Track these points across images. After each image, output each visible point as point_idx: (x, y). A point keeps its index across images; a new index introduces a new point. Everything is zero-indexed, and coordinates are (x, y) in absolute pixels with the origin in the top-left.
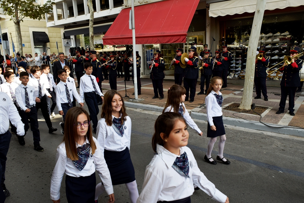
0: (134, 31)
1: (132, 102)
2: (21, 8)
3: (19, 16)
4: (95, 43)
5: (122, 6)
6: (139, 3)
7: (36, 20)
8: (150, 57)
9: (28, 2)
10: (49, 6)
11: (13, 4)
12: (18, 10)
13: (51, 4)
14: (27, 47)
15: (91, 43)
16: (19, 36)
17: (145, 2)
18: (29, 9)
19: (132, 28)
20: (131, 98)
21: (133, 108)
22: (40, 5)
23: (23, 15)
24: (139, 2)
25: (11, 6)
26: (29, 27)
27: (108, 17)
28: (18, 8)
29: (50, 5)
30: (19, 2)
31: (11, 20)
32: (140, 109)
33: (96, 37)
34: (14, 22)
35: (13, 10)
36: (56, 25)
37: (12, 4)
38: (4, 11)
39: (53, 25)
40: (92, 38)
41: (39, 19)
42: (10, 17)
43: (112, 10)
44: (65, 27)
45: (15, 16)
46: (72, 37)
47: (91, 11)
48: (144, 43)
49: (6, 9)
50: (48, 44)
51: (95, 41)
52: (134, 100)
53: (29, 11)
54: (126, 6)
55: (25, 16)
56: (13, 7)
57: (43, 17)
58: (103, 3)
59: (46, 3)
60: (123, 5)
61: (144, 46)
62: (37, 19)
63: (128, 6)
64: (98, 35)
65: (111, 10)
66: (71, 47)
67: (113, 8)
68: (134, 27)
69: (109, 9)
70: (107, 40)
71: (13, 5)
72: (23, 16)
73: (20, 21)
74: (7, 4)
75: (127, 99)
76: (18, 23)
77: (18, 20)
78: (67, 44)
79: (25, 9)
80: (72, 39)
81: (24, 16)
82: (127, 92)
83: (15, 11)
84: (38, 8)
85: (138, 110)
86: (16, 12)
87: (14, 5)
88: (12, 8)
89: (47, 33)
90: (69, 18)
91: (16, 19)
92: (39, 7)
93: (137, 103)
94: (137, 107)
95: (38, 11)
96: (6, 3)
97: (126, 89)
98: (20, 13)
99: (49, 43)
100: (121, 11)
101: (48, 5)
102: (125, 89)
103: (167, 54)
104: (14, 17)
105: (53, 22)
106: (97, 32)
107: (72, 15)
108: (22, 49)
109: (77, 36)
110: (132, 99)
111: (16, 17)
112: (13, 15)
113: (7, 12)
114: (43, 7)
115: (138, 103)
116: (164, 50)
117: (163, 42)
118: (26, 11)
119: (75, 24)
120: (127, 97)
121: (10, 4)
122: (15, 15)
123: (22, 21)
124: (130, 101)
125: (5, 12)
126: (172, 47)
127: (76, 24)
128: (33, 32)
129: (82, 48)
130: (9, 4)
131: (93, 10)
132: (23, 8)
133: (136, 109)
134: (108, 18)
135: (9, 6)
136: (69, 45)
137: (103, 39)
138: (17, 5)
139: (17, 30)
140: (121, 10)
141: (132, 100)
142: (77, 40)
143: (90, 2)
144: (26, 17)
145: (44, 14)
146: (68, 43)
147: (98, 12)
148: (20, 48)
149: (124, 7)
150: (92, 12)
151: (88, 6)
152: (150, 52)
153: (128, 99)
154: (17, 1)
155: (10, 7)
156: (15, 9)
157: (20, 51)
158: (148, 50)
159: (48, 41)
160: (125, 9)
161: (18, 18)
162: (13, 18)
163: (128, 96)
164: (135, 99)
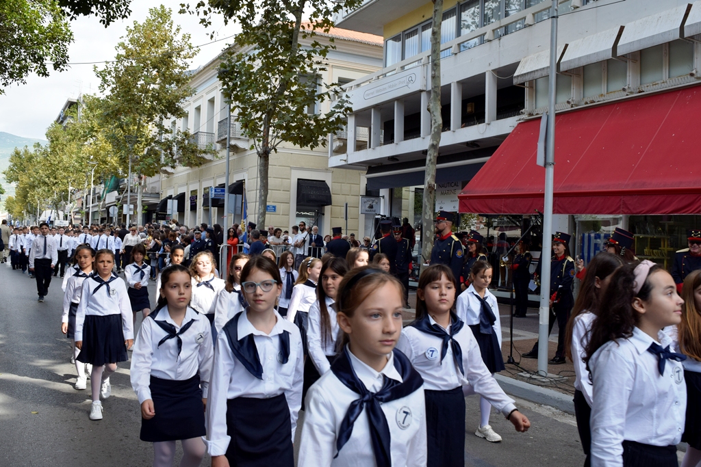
0: (550, 172)
1: (530, 380)
2: (276, 121)
3: (270, 139)
4: (437, 210)
5: (519, 114)
6: (569, 106)
7: (305, 148)
8: (592, 255)
9: (294, 110)
10: (339, 116)
11: (263, 114)
12: (271, 126)
13: (343, 113)
14: (281, 213)
15: (427, 204)
16: (264, 183)
17: (587, 103)
18: (293, 125)
19: (546, 164)
20: (524, 367)
21: (529, 401)
22: (320, 115)
23: (278, 137)
24: (568, 102)
25: (257, 118)
26: (291, 168)
27: (478, 144)
28: (272, 121)
29: (342, 116)
30: (275, 109)
31: (252, 147)
32: (554, 410)
33: (442, 194)
34: (258, 152)
35: (261, 125)
36: (349, 163)
37: (260, 113)
38: (242, 128)
39: (343, 163)
40: (431, 192)
41: (312, 147)
42: (252, 142)
43: (491, 126)
44: (369, 167)
45: (261, 139)
46: (384, 192)
47: (436, 122)
48: (578, 212)
49: (246, 123)
50: (327, 208)
51: (440, 205)
52: (534, 377)
53: (294, 128)
54: (530, 114)
55: (284, 139)
56: (260, 119)
57: (322, 141)
58: (469, 110)
59: (333, 109)
60: (523, 111)
61: (575, 224)
62: (307, 146)
63: (537, 114)
64: (447, 188)
65: (489, 124)
66: (377, 217)
67: (494, 120)
68: (551, 159)
69: (484, 122)
70: (471, 200)
71: (261, 115)
72: (278, 140)
73: (271, 150)
74: (250, 112)
75: (513, 372)
76: (264, 155)
77: (266, 148)
78: (368, 209)
79: (284, 125)
80: (383, 197)
81: (280, 140)
82: (513, 348)
83: (264, 128)
84: (312, 122)
85: (546, 411)
86: (266, 130)
87: (264, 116)
88: (260, 121)
89: (329, 183)
90: (381, 145)
91: (263, 146)
92: (316, 120)
93: (541, 386)
94: (542, 400)
95: (312, 128)
96: (249, 110)
97: (514, 339)
98: (274, 133)
99: (330, 206)
100: (516, 127)
101: (336, 115)
102: (509, 339)
103: (646, 250)
104: (259, 141)
105: (343, 156)
106: (446, 180)
107: (389, 138)
108: (264, 214)
109: (396, 190)
110: (528, 372)
111: (263, 142)
112: (259, 137)
113: (247, 130)
114: (324, 119)
115: (546, 386)
116: (638, 238)
117: (639, 210)
118: (288, 128)
119: (394, 162)
120: (513, 362)
121: (257, 113)
122: (261, 137)
123: (276, 150)
124: (522, 378)
125: (243, 130)
126: (663, 230)
127: (398, 160)
128: (298, 179)
129: (406, 220)
130: (254, 114)
131: (440, 121)
132: (282, 120)
133: (540, 405)
134: (478, 146)
135: (253, 118)
136: (375, 211)
137: (459, 197)
138: (270, 114)
139: (260, 170)
140: (516, 125)
141: (528, 375)
142: (395, 201)
143: (435, 100)
144: (284, 142)
145: (325, 135)
146: (371, 207)
147: (454, 131)
148: (261, 211)
149: (525, 117)
150: (436, 125)
151: (429, 110)
152: (593, 241)
153: (516, 372)
154: (271, 107)
155: (255, 119)
156: (264, 124)
157: (259, 217)
158: (586, 235)
159: (329, 202)
160: (528, 121)
161: (268, 143)
162: (257, 143)
163: (517, 360)
164: (537, 373)
